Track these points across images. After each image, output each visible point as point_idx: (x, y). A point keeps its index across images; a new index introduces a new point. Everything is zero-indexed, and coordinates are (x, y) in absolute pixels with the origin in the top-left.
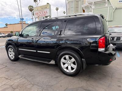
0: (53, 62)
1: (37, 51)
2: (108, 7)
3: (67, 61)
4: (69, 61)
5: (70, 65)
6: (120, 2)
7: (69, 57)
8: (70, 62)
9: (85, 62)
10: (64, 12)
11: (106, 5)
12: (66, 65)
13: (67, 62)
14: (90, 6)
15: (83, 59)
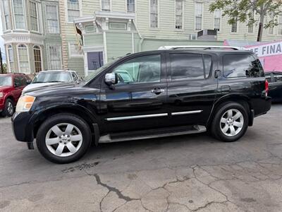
2: (131, 34)
5: (232, 125)
7: (233, 112)
8: (232, 120)
12: (227, 127)
13: (228, 121)
14: (97, 23)
15: (252, 110)
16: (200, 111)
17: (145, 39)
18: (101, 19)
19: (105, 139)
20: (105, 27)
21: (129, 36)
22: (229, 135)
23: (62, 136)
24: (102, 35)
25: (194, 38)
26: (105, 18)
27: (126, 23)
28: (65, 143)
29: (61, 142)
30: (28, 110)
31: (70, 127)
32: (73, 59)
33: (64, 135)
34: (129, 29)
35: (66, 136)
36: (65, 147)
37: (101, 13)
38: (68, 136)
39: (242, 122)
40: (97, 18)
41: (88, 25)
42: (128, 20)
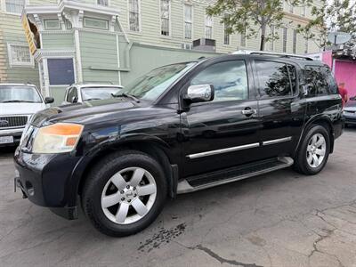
1: (261, 144)
2: (115, 36)
7: (317, 137)
14: (63, 17)
17: (134, 45)
18: (72, 12)
21: (112, 38)
22: (313, 166)
23: (125, 190)
24: (73, 34)
25: (188, 47)
26: (78, 11)
27: (108, 21)
28: (129, 201)
29: (123, 199)
30: (71, 149)
32: (15, 68)
33: (128, 187)
34: (112, 29)
35: (131, 188)
36: (131, 207)
37: (71, 2)
38: (135, 189)
40: (65, 10)
42: (111, 16)
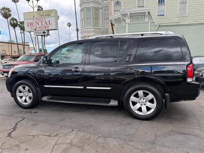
0: (114, 103)
1: (85, 88)
2: (148, 23)
3: (140, 99)
4: (142, 99)
5: (145, 105)
6: (158, 16)
7: (144, 93)
8: (145, 100)
9: (169, 98)
10: (69, 23)
11: (147, 20)
12: (138, 106)
13: (140, 101)
14: (123, 19)
15: (166, 94)
16: (109, 88)
17: (159, 26)
19: (45, 98)
20: (128, 21)
22: (140, 113)
26: (127, 14)
27: (145, 15)
29: (24, 96)
31: (27, 88)
33: (25, 92)
36: (26, 99)
37: (124, 11)
38: (27, 93)
39: (155, 104)
41: (118, 20)
42: (145, 12)
